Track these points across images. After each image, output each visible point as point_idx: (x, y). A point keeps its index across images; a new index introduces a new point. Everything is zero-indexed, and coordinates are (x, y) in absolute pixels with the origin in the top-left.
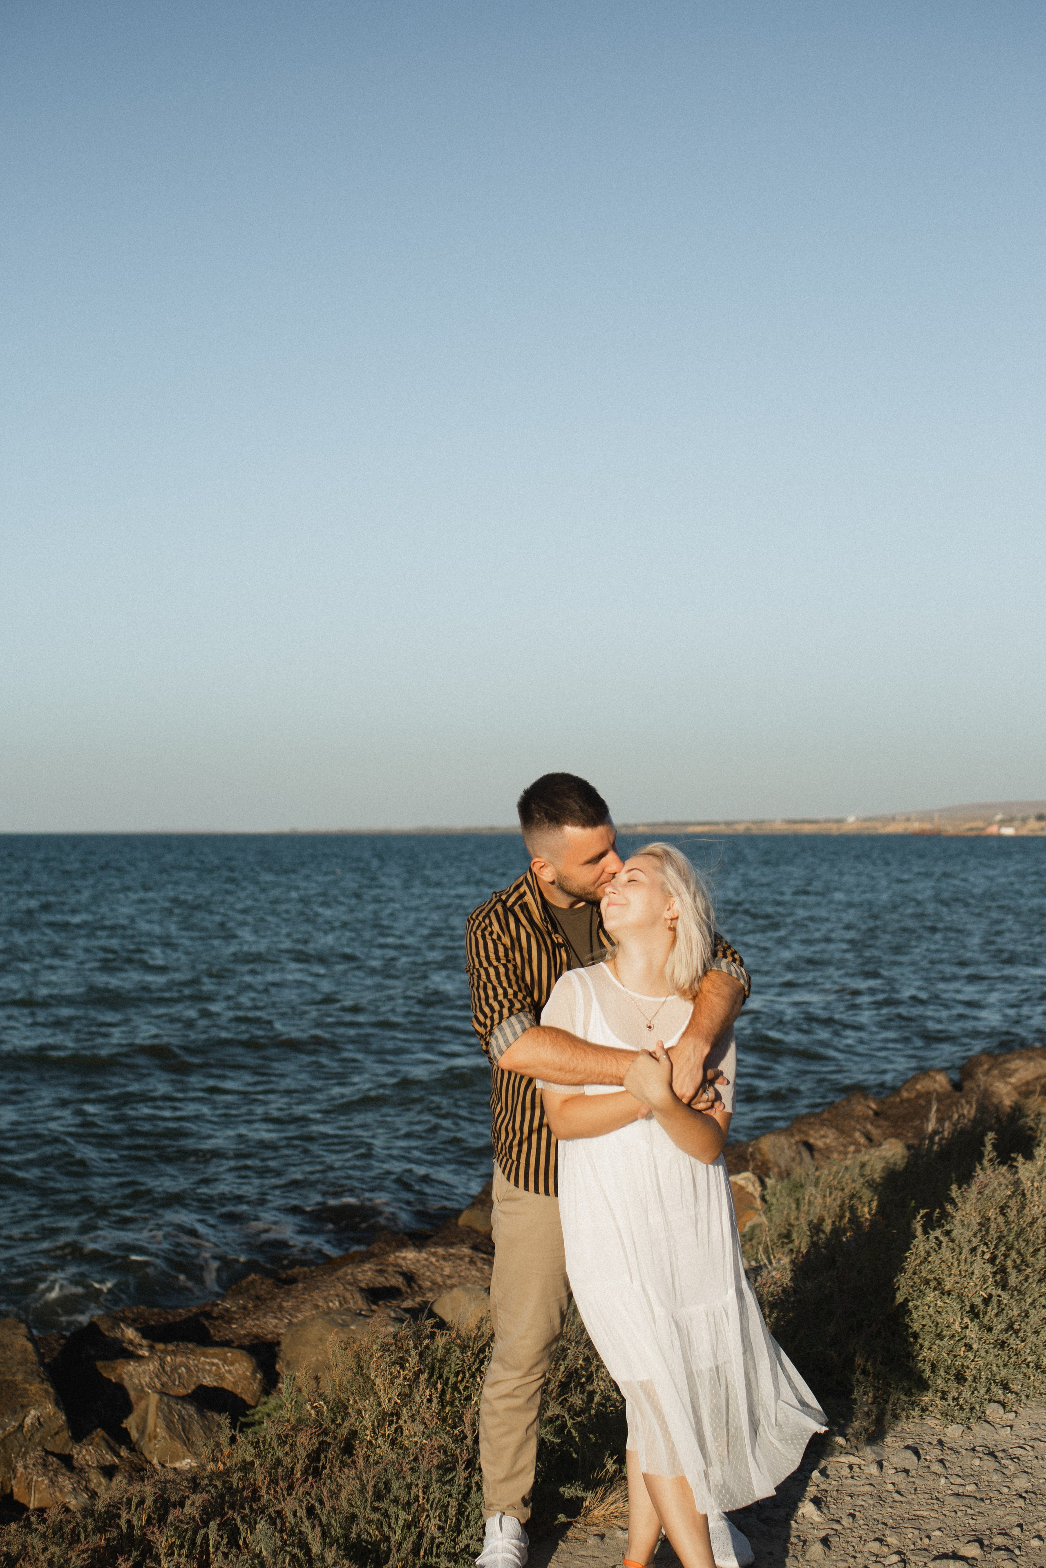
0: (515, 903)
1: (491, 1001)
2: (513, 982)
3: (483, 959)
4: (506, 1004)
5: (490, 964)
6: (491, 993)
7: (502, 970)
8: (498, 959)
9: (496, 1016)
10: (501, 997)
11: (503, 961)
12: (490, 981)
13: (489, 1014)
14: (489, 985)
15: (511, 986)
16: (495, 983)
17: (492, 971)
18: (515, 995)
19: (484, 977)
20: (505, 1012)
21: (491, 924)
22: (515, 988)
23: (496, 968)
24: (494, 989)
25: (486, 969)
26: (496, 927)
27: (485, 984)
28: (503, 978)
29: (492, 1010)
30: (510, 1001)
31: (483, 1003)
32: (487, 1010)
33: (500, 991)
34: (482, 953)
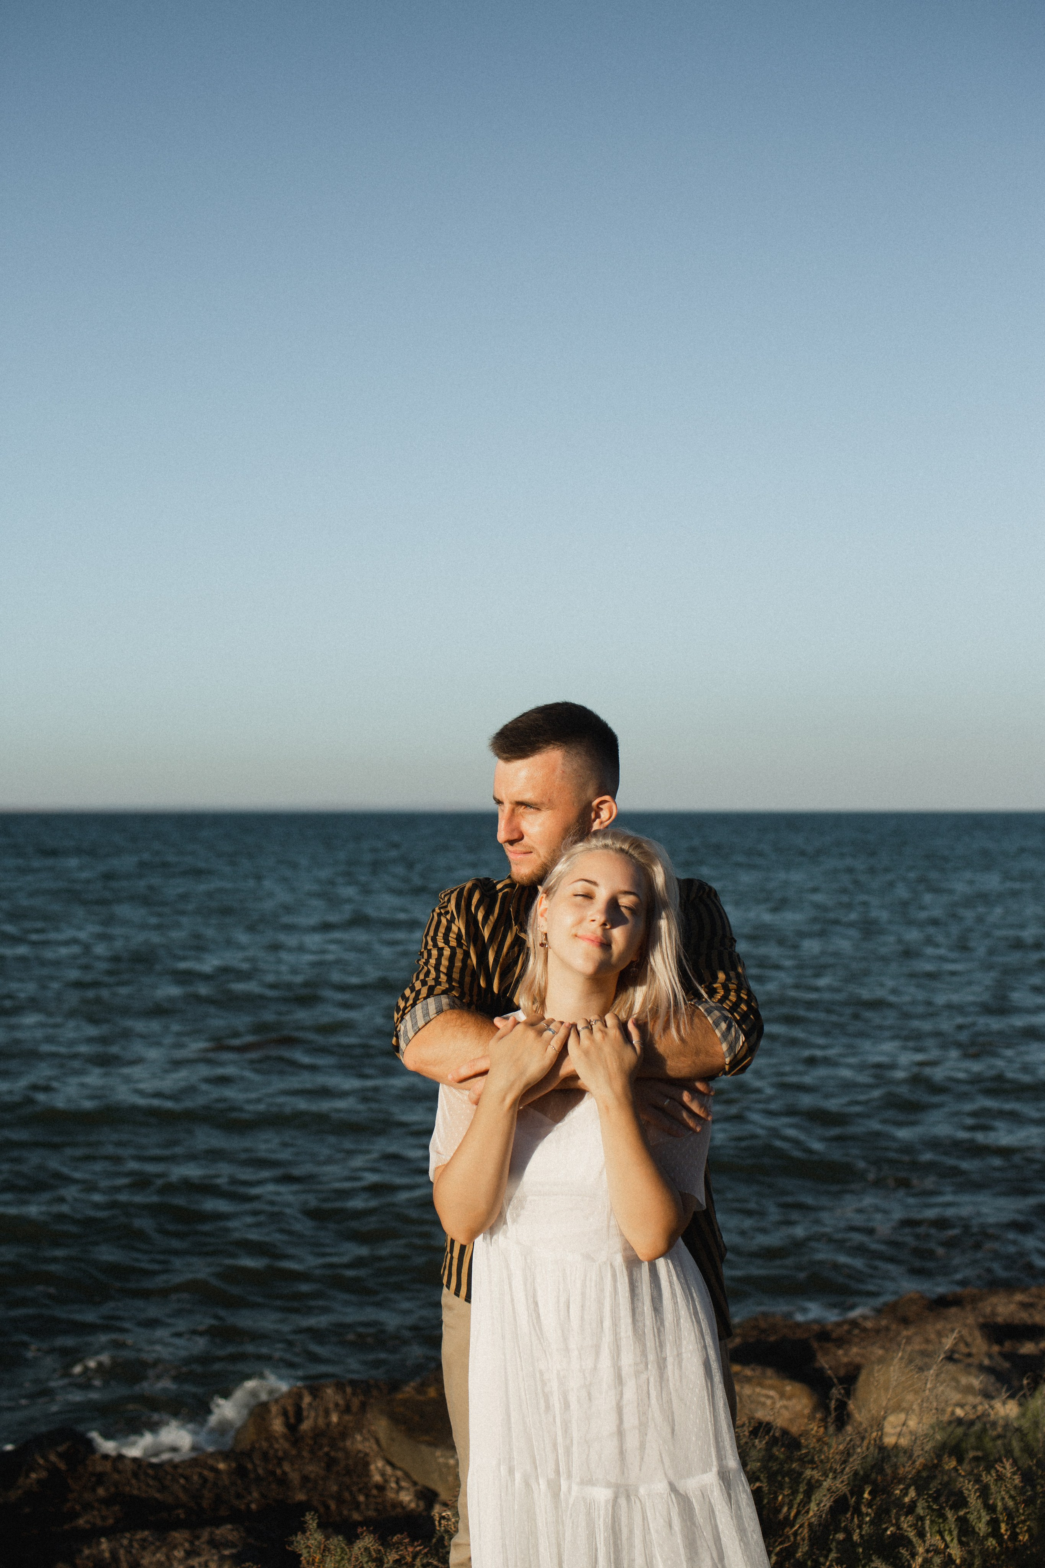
2: (456, 971)
22: (456, 976)
23: (440, 951)
26: (452, 906)
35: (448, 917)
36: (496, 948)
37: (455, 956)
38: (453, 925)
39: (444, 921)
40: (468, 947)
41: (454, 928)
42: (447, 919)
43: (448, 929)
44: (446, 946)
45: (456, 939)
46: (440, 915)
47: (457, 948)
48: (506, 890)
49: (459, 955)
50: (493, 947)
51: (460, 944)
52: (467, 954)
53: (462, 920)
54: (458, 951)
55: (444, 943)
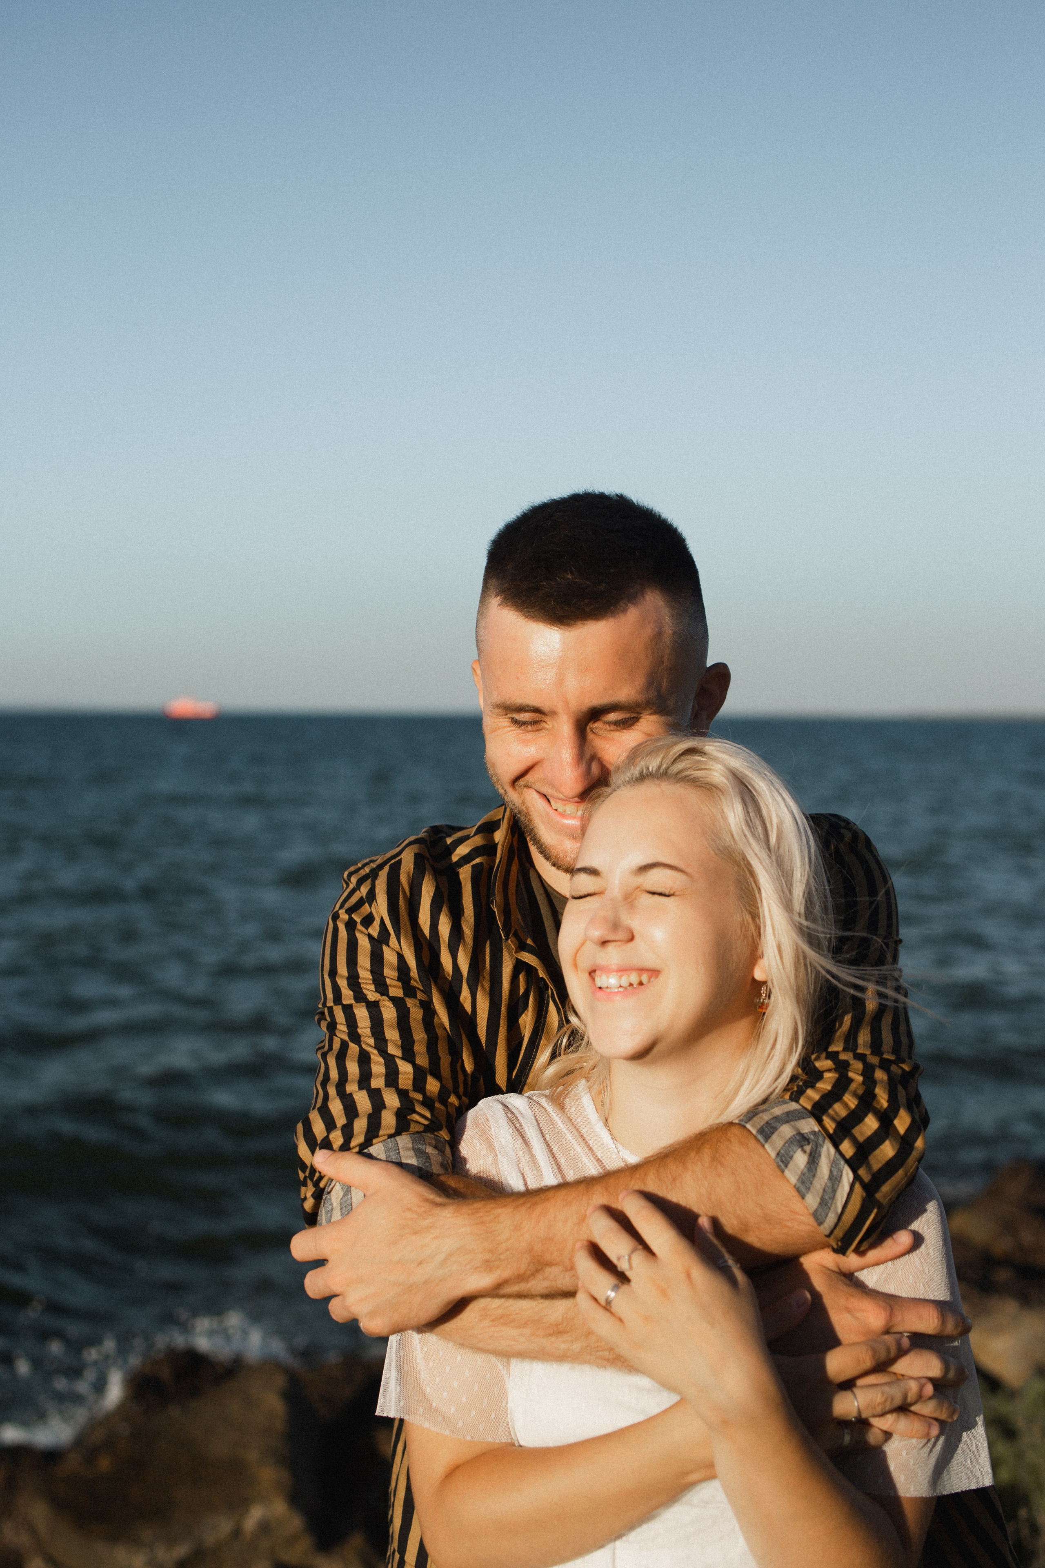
0: (466, 859)
1: (352, 1088)
2: (420, 1048)
3: (343, 983)
4: (392, 1100)
5: (360, 997)
6: (353, 1068)
7: (389, 1013)
8: (381, 986)
9: (360, 1125)
10: (377, 1082)
11: (396, 991)
12: (355, 1036)
13: (341, 1120)
14: (353, 1048)
15: (409, 1055)
16: (369, 1041)
17: (362, 1013)
18: (419, 1083)
19: (342, 1028)
20: (388, 1120)
21: (371, 896)
22: (423, 1060)
23: (374, 1008)
24: (364, 1059)
25: (348, 1010)
26: (381, 908)
27: (344, 1046)
28: (392, 1034)
29: (351, 1110)
30: (403, 1094)
31: (332, 1091)
32: (336, 1107)
33: (378, 1067)
34: (342, 969)
35: (374, 931)
36: (487, 985)
37: (408, 1017)
38: (385, 947)
39: (364, 943)
40: (428, 993)
41: (390, 956)
42: (370, 936)
43: (377, 959)
44: (385, 998)
45: (399, 979)
46: (351, 926)
47: (405, 998)
48: (477, 861)
49: (416, 1014)
50: (483, 986)
51: (410, 991)
52: (427, 1008)
53: (406, 937)
54: (410, 1003)
55: (376, 991)
